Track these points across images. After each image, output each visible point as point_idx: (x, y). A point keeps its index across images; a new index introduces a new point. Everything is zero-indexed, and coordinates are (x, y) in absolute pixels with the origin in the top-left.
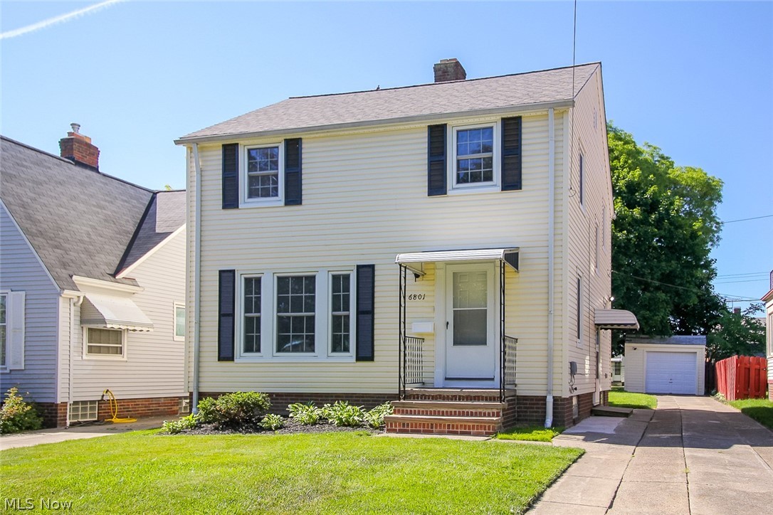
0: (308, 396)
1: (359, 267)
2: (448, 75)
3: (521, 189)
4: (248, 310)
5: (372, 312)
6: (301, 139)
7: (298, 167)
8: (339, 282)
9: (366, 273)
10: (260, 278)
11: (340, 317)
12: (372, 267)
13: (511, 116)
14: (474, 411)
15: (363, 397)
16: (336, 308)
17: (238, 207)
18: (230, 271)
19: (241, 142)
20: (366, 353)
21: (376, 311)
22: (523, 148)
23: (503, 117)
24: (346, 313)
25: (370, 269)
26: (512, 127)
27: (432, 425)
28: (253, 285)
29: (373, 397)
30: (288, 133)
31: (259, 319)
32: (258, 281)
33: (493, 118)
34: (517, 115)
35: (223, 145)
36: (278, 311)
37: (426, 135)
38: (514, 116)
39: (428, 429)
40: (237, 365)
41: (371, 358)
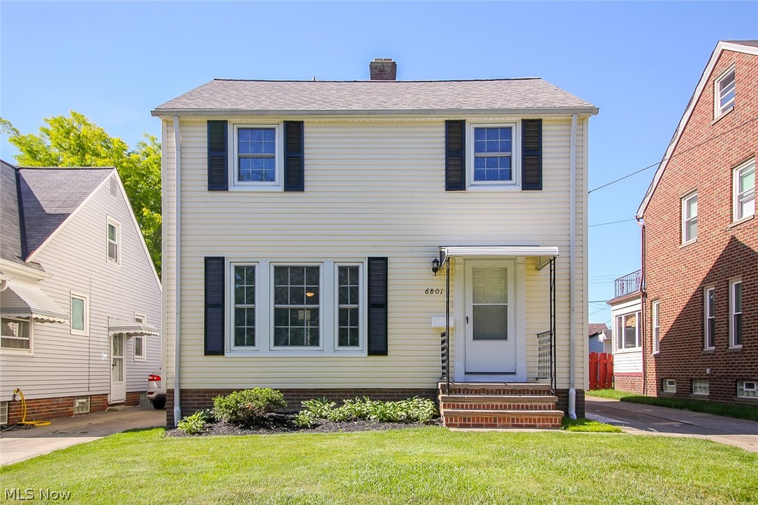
0: (312, 392)
1: (370, 259)
2: (385, 74)
3: (541, 189)
4: (238, 300)
5: (384, 306)
6: (303, 122)
7: (300, 152)
8: (347, 274)
9: (379, 267)
10: (254, 267)
11: (346, 310)
12: (385, 259)
13: (532, 118)
14: (529, 404)
15: (374, 392)
16: (342, 300)
17: (227, 190)
18: (219, 258)
19: (231, 120)
20: (378, 347)
21: (389, 304)
22: (543, 150)
23: (524, 118)
24: (354, 306)
25: (383, 262)
26: (532, 129)
27: (495, 419)
28: (246, 274)
29: (385, 392)
30: (289, 115)
31: (253, 310)
32: (251, 270)
33: (514, 119)
34: (538, 118)
35: (208, 121)
36: (276, 303)
37: (443, 129)
38: (535, 118)
39: (492, 423)
40: (226, 359)
41: (384, 352)
